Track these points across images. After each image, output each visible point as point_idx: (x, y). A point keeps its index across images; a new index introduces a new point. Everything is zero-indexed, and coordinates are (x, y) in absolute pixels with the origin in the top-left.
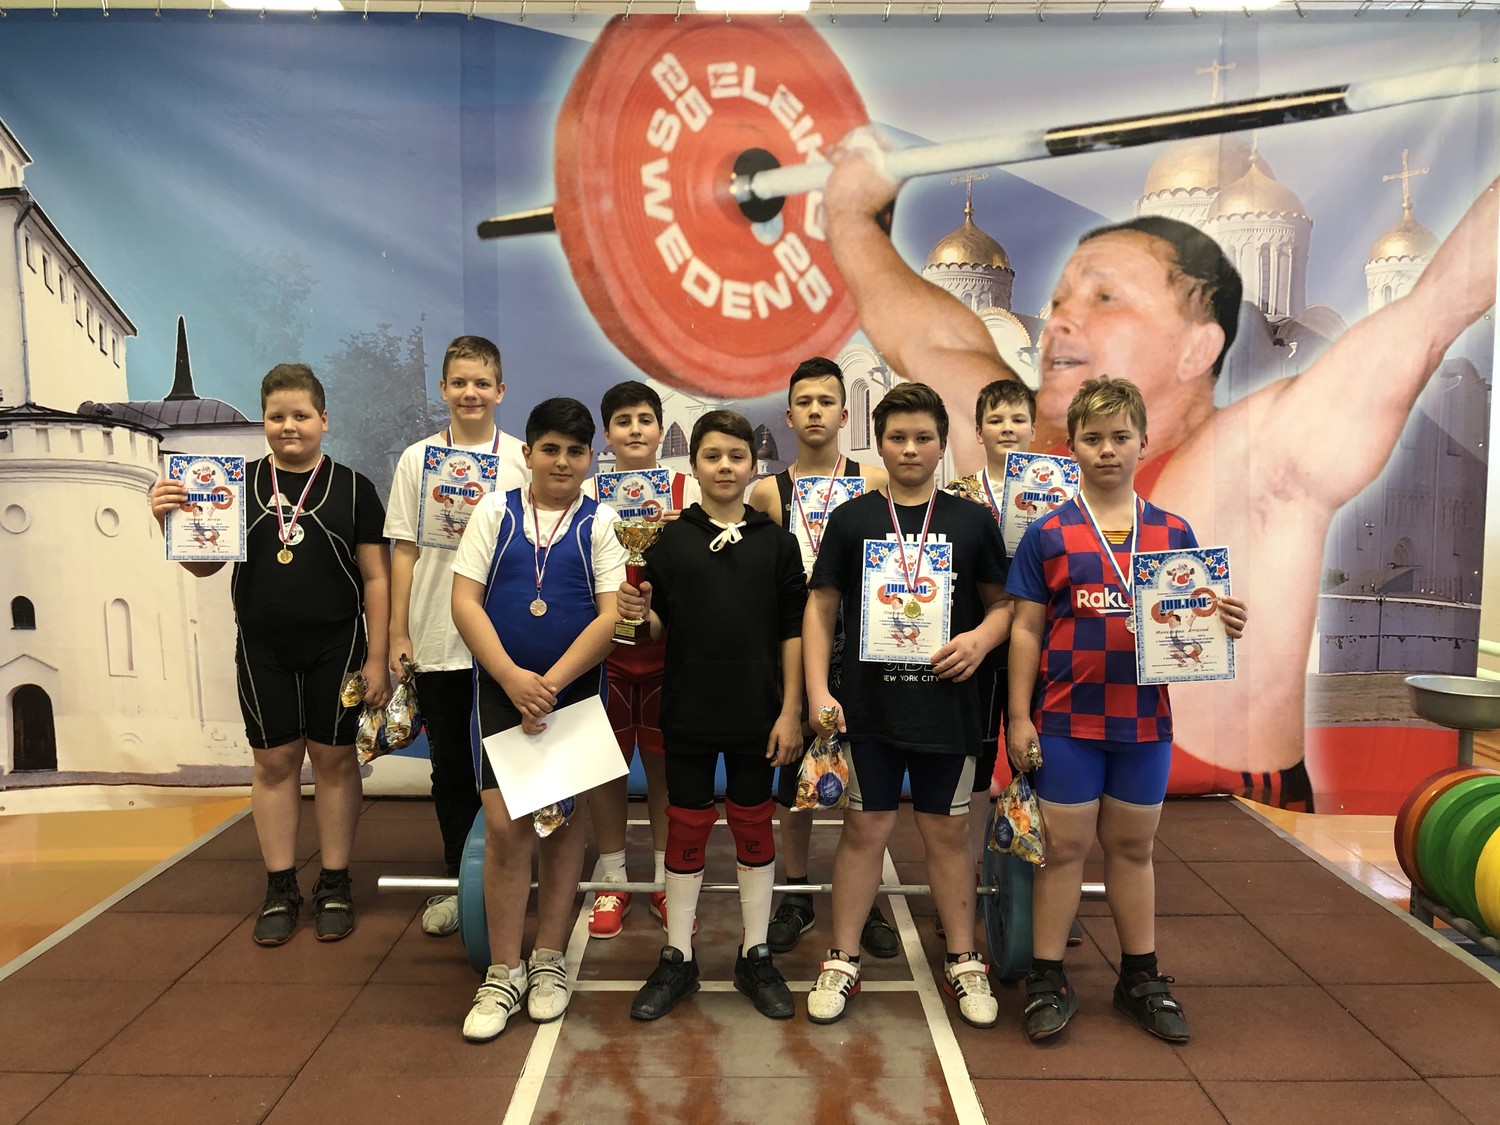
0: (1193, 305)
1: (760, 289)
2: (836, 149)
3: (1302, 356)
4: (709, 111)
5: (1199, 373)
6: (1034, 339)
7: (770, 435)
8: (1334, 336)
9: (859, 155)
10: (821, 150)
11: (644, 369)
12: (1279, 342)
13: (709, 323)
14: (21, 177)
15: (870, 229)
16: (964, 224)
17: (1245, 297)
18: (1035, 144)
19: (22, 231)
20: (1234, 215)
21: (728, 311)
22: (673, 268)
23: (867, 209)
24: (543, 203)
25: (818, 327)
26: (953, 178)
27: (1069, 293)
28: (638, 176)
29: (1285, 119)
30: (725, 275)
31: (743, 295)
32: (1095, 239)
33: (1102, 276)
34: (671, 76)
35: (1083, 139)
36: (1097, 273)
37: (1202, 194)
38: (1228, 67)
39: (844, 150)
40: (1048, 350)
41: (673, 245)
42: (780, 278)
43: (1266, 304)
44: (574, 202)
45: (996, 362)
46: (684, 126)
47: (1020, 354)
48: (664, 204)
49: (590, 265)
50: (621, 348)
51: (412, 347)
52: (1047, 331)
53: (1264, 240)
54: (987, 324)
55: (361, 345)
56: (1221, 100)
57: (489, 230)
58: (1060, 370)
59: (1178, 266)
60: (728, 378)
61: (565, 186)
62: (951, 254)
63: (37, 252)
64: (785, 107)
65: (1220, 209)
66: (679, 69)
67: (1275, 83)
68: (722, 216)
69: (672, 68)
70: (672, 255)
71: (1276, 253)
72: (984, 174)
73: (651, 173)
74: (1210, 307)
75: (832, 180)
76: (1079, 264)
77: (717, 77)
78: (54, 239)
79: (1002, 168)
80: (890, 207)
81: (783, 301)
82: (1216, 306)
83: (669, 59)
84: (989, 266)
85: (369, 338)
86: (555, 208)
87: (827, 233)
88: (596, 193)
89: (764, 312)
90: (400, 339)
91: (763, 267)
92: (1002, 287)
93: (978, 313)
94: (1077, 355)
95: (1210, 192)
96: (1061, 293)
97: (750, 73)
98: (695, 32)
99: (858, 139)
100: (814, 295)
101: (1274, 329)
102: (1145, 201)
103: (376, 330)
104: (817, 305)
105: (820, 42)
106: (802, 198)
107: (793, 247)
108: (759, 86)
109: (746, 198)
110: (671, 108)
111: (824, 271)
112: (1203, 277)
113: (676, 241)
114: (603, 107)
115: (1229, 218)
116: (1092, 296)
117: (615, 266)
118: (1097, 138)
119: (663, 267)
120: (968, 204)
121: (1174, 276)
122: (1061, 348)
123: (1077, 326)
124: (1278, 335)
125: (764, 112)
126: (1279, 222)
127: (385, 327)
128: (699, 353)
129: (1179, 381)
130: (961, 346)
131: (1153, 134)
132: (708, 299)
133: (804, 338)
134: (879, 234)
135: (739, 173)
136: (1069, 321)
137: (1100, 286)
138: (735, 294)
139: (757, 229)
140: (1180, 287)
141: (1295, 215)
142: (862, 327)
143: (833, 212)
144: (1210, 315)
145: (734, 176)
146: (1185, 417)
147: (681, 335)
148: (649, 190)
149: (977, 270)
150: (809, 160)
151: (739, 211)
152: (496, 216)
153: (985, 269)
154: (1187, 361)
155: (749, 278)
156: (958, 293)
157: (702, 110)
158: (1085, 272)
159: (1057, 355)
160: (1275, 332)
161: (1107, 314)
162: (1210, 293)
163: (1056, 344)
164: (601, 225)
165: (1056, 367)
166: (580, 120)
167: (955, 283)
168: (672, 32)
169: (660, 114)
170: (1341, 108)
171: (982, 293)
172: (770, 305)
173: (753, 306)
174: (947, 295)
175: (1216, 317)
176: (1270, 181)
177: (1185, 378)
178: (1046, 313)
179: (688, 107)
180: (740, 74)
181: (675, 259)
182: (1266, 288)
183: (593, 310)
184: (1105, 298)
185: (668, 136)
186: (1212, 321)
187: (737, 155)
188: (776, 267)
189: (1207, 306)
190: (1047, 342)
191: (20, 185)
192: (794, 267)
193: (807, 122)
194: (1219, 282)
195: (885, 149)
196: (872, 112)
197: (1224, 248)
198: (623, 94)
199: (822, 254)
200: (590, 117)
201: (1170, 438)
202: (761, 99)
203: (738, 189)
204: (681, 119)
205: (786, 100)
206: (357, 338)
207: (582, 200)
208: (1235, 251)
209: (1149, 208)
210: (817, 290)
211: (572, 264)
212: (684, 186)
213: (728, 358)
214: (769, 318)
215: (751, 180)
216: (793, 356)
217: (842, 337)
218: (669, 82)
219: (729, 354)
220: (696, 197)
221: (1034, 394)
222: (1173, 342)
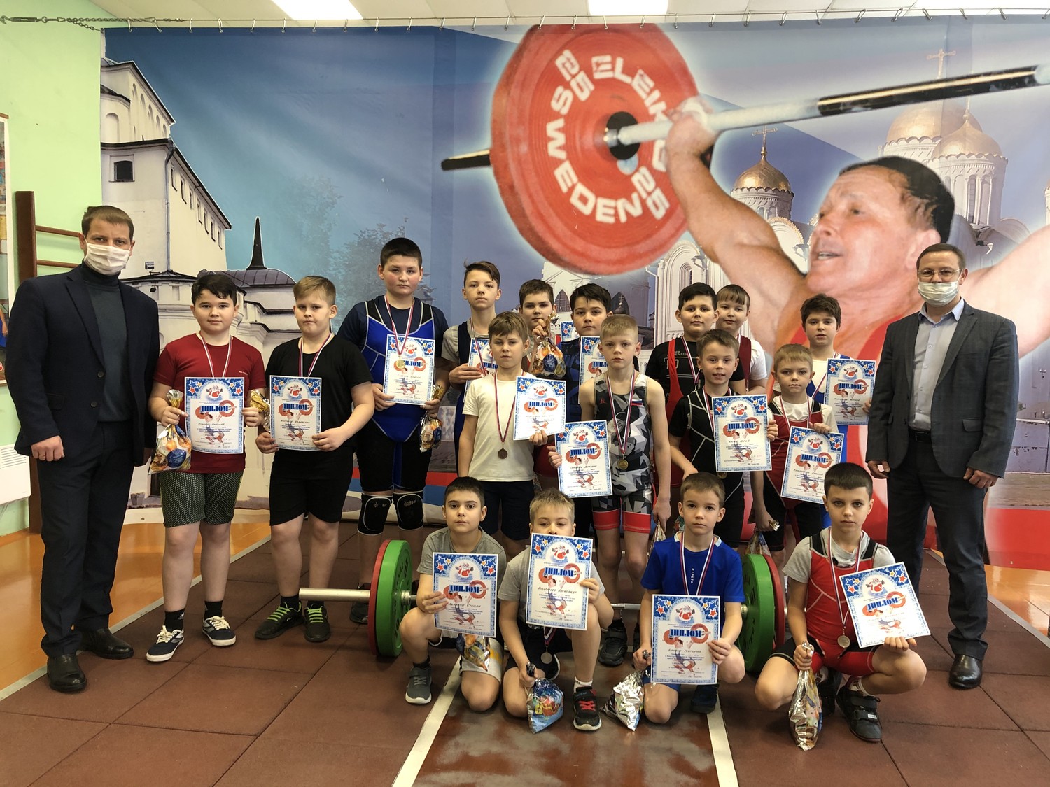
0: (918, 217)
1: (621, 204)
2: (675, 112)
3: (997, 251)
4: (592, 87)
6: (805, 238)
7: (624, 299)
8: (1020, 240)
9: (690, 116)
10: (665, 112)
11: (543, 255)
12: (981, 243)
13: (587, 225)
14: (169, 132)
15: (697, 164)
16: (760, 161)
17: (957, 212)
18: (812, 108)
19: (169, 165)
20: (951, 155)
21: (600, 217)
22: (565, 189)
23: (695, 151)
24: (482, 148)
25: (659, 229)
26: (754, 132)
27: (831, 208)
28: (544, 130)
29: (990, 89)
30: (598, 194)
31: (610, 207)
32: (850, 172)
33: (854, 197)
34: (568, 65)
35: (845, 104)
36: (851, 195)
37: (929, 141)
38: (949, 54)
39: (681, 113)
40: (815, 246)
41: (565, 175)
42: (635, 196)
43: (972, 217)
44: (503, 147)
45: (779, 254)
46: (575, 97)
47: (796, 249)
48: (560, 148)
49: (512, 187)
50: (529, 241)
52: (815, 234)
53: (972, 172)
54: (774, 228)
55: (367, 237)
56: (945, 77)
57: (449, 165)
58: (823, 260)
59: (909, 191)
60: (598, 262)
61: (497, 137)
63: (178, 178)
64: (642, 84)
65: (941, 151)
66: (573, 60)
67: (984, 65)
68: (598, 156)
69: (569, 59)
70: (565, 181)
71: (980, 182)
72: (775, 128)
73: (553, 128)
74: (930, 219)
75: (672, 131)
76: (839, 189)
77: (598, 65)
78: (187, 170)
79: (786, 124)
80: (710, 150)
81: (637, 211)
82: (934, 218)
83: (567, 53)
84: (777, 189)
85: (372, 233)
86: (491, 151)
87: (667, 166)
88: (517, 141)
89: (623, 218)
91: (624, 189)
92: (785, 203)
93: (768, 221)
94: (834, 250)
95: (934, 139)
96: (825, 208)
97: (620, 62)
98: (585, 36)
99: (690, 105)
100: (657, 207)
101: (977, 234)
102: (888, 146)
103: (376, 228)
104: (659, 214)
105: (667, 41)
106: (651, 144)
107: (644, 176)
108: (626, 71)
109: (614, 144)
110: (567, 86)
111: (665, 192)
112: (927, 198)
113: (567, 172)
114: (523, 85)
115: (947, 158)
116: (847, 211)
117: (527, 188)
118: (855, 103)
119: (559, 188)
120: (763, 148)
121: (905, 197)
122: (824, 245)
123: (836, 231)
124: (981, 238)
125: (629, 87)
126: (983, 160)
127: (382, 226)
128: (580, 245)
130: (756, 243)
131: (894, 100)
132: (587, 210)
133: (649, 236)
134: (702, 167)
135: (610, 128)
136: (830, 227)
137: (853, 204)
138: (605, 206)
139: (620, 163)
140: (909, 205)
141: (995, 156)
142: (689, 229)
143: (671, 153)
144: (930, 225)
145: (607, 130)
147: (569, 233)
148: (551, 139)
149: (768, 192)
150: (657, 120)
151: (610, 153)
152: (453, 156)
153: (774, 191)
154: (912, 255)
155: (614, 196)
156: (755, 207)
157: (588, 87)
158: (843, 194)
159: (821, 250)
160: (978, 236)
161: (857, 223)
162: (931, 209)
163: (821, 243)
164: (519, 162)
165: (821, 258)
166: (509, 93)
167: (753, 200)
168: (570, 36)
169: (560, 89)
170: (1032, 81)
171: (772, 207)
172: (628, 214)
173: (616, 215)
174: (747, 208)
175: (934, 226)
176: (979, 132)
177: (911, 267)
178: (815, 221)
179: (578, 85)
180: (613, 63)
181: (566, 184)
182: (972, 206)
183: (512, 216)
184: (856, 212)
185: (564, 104)
186: (931, 228)
187: (609, 117)
188: (633, 189)
189: (928, 218)
190: (815, 241)
191: (168, 137)
192: (645, 189)
193: (656, 94)
194: (937, 202)
195: (708, 111)
196: (700, 88)
197: (943, 178)
198: (537, 76)
199: (664, 181)
200: (515, 91)
202: (626, 79)
203: (609, 138)
204: (574, 93)
205: (643, 80)
206: (364, 232)
207: (508, 145)
208: (950, 181)
209: (890, 151)
210: (659, 204)
211: (500, 187)
212: (574, 136)
213: (598, 248)
214: (627, 223)
215: (618, 132)
216: (642, 248)
217: (675, 235)
218: (566, 69)
219: (599, 245)
220: (582, 143)
221: (804, 275)
222: (904, 244)
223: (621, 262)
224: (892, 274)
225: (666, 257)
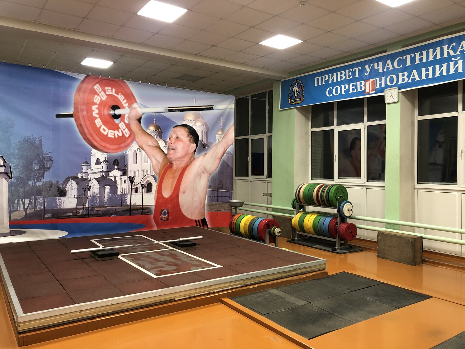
0: (191, 140)
1: (116, 132)
2: (131, 107)
3: (207, 150)
4: (106, 96)
5: (193, 152)
6: (166, 145)
7: (118, 161)
9: (135, 108)
10: (128, 106)
11: (92, 147)
12: (204, 147)
13: (105, 138)
15: (137, 122)
16: (154, 123)
17: (199, 139)
18: (166, 110)
21: (109, 136)
22: (98, 127)
23: (137, 118)
24: (71, 113)
25: (127, 140)
26: (152, 114)
27: (172, 137)
28: (92, 108)
29: (204, 110)
30: (109, 129)
32: (176, 127)
35: (174, 109)
36: (177, 134)
39: (133, 107)
40: (168, 147)
41: (98, 122)
42: (120, 130)
43: (202, 141)
44: (78, 112)
45: (159, 148)
46: (101, 99)
48: (97, 114)
49: (81, 125)
50: (87, 142)
51: (39, 140)
52: (168, 143)
53: (202, 130)
54: (158, 141)
55: (27, 139)
57: (58, 116)
58: (170, 150)
59: (189, 133)
60: (109, 149)
61: (76, 108)
62: (152, 128)
64: (121, 97)
65: (195, 124)
66: (100, 87)
68: (108, 117)
69: (98, 87)
70: (98, 124)
71: (204, 132)
72: (157, 114)
73: (94, 107)
75: (130, 112)
77: (107, 90)
79: (160, 113)
80: (141, 118)
81: (120, 134)
82: (195, 140)
83: (98, 85)
84: (158, 131)
85: (29, 137)
86: (73, 113)
87: (129, 122)
88: (82, 110)
89: (117, 137)
90: (36, 138)
91: (117, 128)
92: (161, 135)
93: (156, 139)
94: (173, 148)
95: (194, 121)
96: (170, 137)
97: (114, 90)
98: (103, 81)
99: (135, 105)
100: (126, 134)
101: (203, 145)
102: (184, 121)
103: (31, 136)
104: (127, 136)
106: (124, 115)
107: (122, 124)
108: (116, 93)
109: (114, 114)
110: (98, 95)
111: (128, 129)
112: (193, 135)
113: (99, 121)
114: (84, 93)
115: (197, 125)
117: (86, 125)
118: (176, 110)
119: (97, 126)
120: (154, 119)
121: (189, 135)
123: (173, 143)
125: (117, 98)
126: (204, 127)
127: (33, 135)
128: (103, 144)
129: (189, 153)
130: (153, 145)
132: (105, 133)
133: (124, 142)
134: (139, 123)
135: (112, 109)
137: (177, 136)
138: (111, 132)
139: (115, 120)
140: (190, 137)
141: (206, 126)
142: (135, 141)
143: (130, 118)
145: (111, 110)
146: (190, 159)
147: (100, 140)
148: (94, 111)
149: (156, 131)
150: (126, 108)
151: (112, 116)
152: (60, 113)
154: (191, 150)
155: (114, 130)
156: (153, 135)
157: (105, 96)
158: (174, 133)
159: (170, 148)
161: (178, 141)
162: (194, 138)
163: (170, 146)
164: (83, 117)
168: (99, 80)
169: (96, 96)
170: (211, 109)
171: (157, 135)
172: (118, 135)
173: (114, 135)
174: (151, 135)
175: (195, 142)
176: (203, 120)
177: (190, 153)
178: (168, 140)
179: (102, 95)
180: (112, 90)
181: (99, 125)
182: (202, 138)
183: (81, 134)
184: (178, 138)
185: (98, 101)
188: (119, 128)
190: (168, 145)
192: (122, 128)
193: (125, 101)
194: (195, 136)
195: (140, 107)
196: (137, 101)
198: (88, 90)
199: (128, 126)
200: (82, 94)
201: (188, 163)
202: (116, 95)
203: (112, 112)
204: (101, 98)
206: (26, 137)
207: (80, 111)
209: (184, 123)
210: (127, 133)
211: (77, 124)
212: (101, 111)
214: (117, 138)
215: (114, 111)
216: (123, 145)
217: (132, 142)
218: (98, 90)
219: (109, 144)
220: (104, 113)
221: (166, 154)
222: (188, 146)
223: (116, 149)
224: (187, 154)
225: (129, 148)
